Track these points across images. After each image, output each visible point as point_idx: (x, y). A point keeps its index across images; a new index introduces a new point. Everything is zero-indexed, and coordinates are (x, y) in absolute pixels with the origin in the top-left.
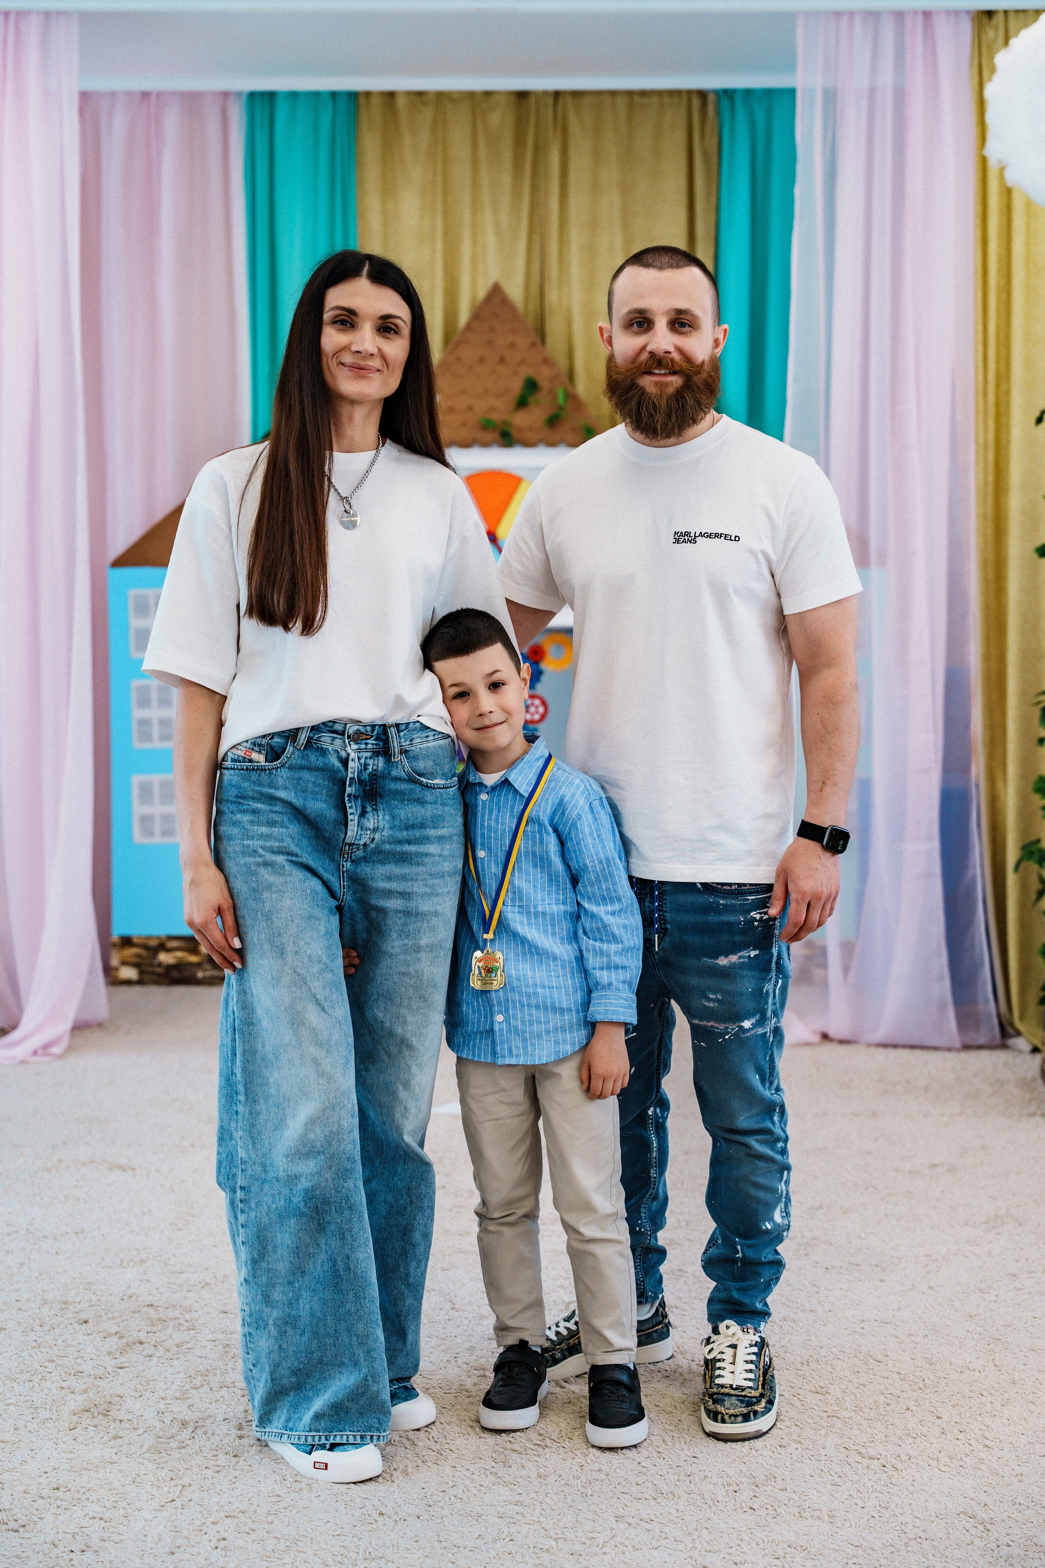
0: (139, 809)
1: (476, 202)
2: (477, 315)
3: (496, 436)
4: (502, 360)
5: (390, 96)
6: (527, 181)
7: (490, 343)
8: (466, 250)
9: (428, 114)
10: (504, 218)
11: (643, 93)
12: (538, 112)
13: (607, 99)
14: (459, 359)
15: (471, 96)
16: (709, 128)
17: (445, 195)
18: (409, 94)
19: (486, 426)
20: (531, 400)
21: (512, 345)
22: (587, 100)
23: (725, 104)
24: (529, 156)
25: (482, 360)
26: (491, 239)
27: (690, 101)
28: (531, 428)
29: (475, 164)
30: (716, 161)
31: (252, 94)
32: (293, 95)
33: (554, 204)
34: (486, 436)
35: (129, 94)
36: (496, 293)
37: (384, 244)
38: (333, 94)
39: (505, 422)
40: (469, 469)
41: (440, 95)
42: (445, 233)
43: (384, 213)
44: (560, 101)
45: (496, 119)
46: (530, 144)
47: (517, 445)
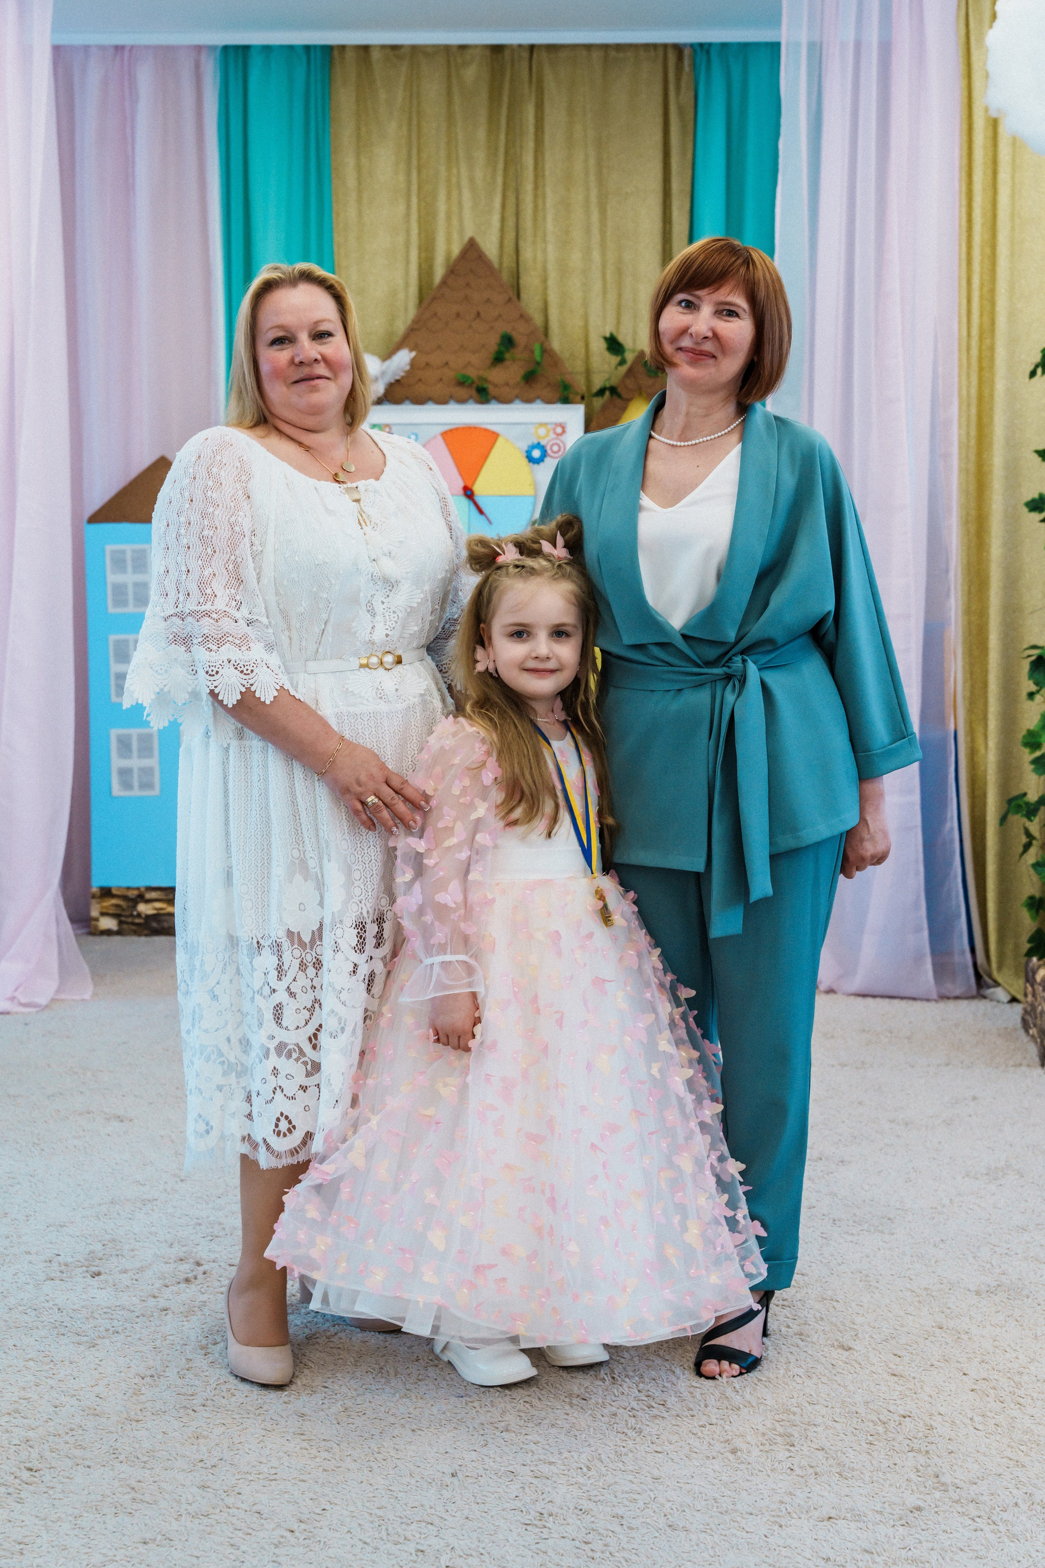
0: (117, 762)
1: (451, 159)
2: (452, 271)
3: (474, 392)
4: (478, 314)
5: (366, 48)
6: (502, 136)
7: (466, 298)
8: (442, 207)
9: (404, 68)
10: (479, 174)
11: (619, 47)
12: (513, 65)
13: (584, 53)
14: (435, 314)
15: (447, 49)
16: (683, 84)
17: (419, 151)
18: (383, 47)
19: (462, 383)
20: (507, 356)
21: (488, 301)
22: (563, 54)
23: (701, 58)
24: (504, 111)
25: (458, 315)
26: (466, 194)
27: (665, 54)
28: (507, 384)
29: (450, 117)
30: (692, 115)
31: (226, 48)
32: (267, 49)
33: (529, 160)
34: (462, 392)
35: (102, 48)
36: (472, 248)
37: (359, 200)
38: (308, 49)
39: (481, 378)
40: (445, 424)
41: (415, 49)
42: (420, 188)
43: (359, 168)
44: (535, 56)
45: (470, 73)
46: (505, 99)
47: (493, 401)
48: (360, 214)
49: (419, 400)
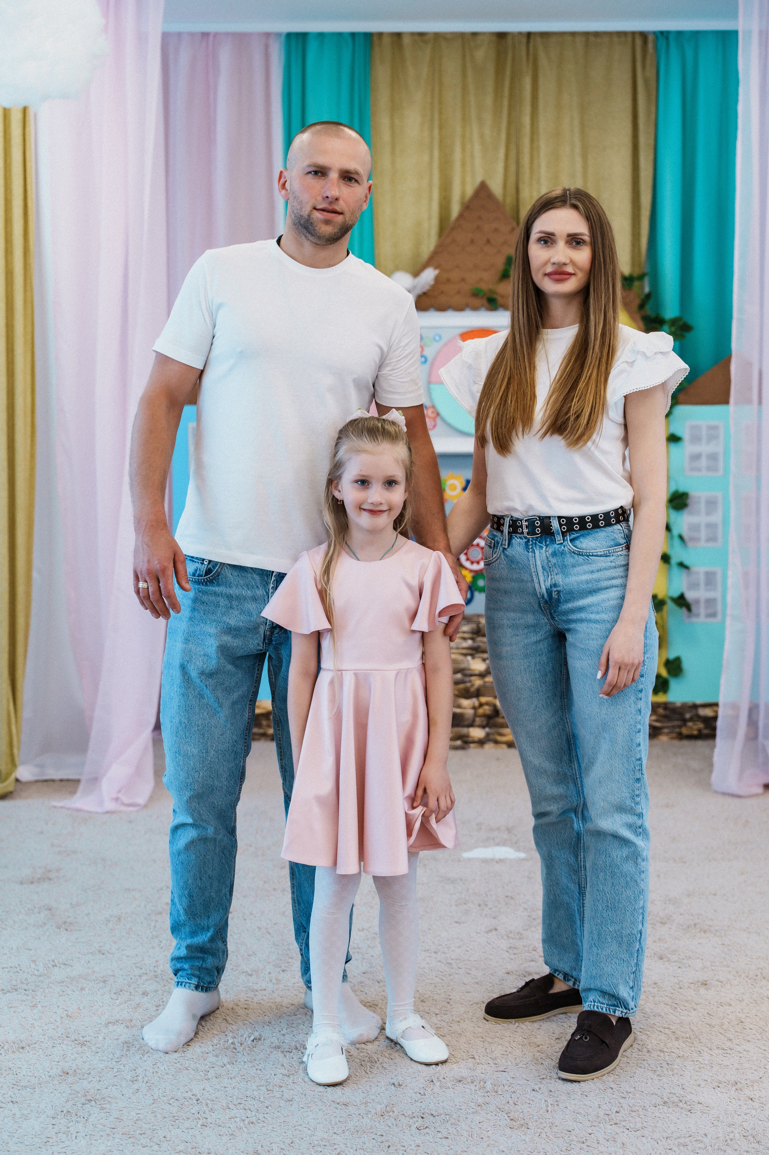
1: (465, 120)
2: (467, 207)
3: (485, 302)
4: (488, 241)
5: (398, 35)
6: (506, 103)
7: (479, 228)
8: (457, 156)
9: (428, 49)
10: (487, 130)
11: (597, 34)
12: (513, 49)
13: (569, 38)
14: (454, 241)
15: (462, 35)
16: (648, 62)
17: (440, 113)
18: (413, 34)
19: (475, 294)
21: (496, 230)
22: (552, 40)
23: (662, 42)
24: (507, 83)
25: (472, 242)
26: (477, 147)
27: (632, 39)
29: (464, 88)
30: (655, 86)
31: (289, 35)
32: (321, 35)
33: (526, 120)
34: (476, 302)
35: (192, 35)
36: (483, 189)
37: (393, 152)
38: (353, 35)
39: (491, 291)
40: (463, 327)
41: (438, 36)
42: (441, 141)
43: (392, 126)
44: (532, 41)
45: (480, 54)
46: (508, 72)
47: (501, 309)
48: (393, 163)
49: (442, 308)
